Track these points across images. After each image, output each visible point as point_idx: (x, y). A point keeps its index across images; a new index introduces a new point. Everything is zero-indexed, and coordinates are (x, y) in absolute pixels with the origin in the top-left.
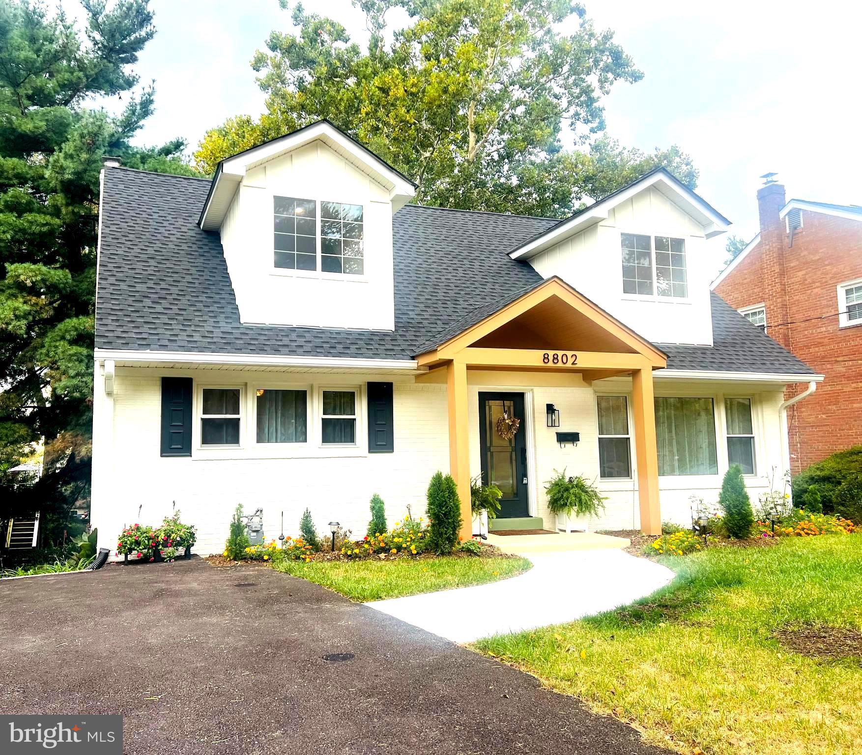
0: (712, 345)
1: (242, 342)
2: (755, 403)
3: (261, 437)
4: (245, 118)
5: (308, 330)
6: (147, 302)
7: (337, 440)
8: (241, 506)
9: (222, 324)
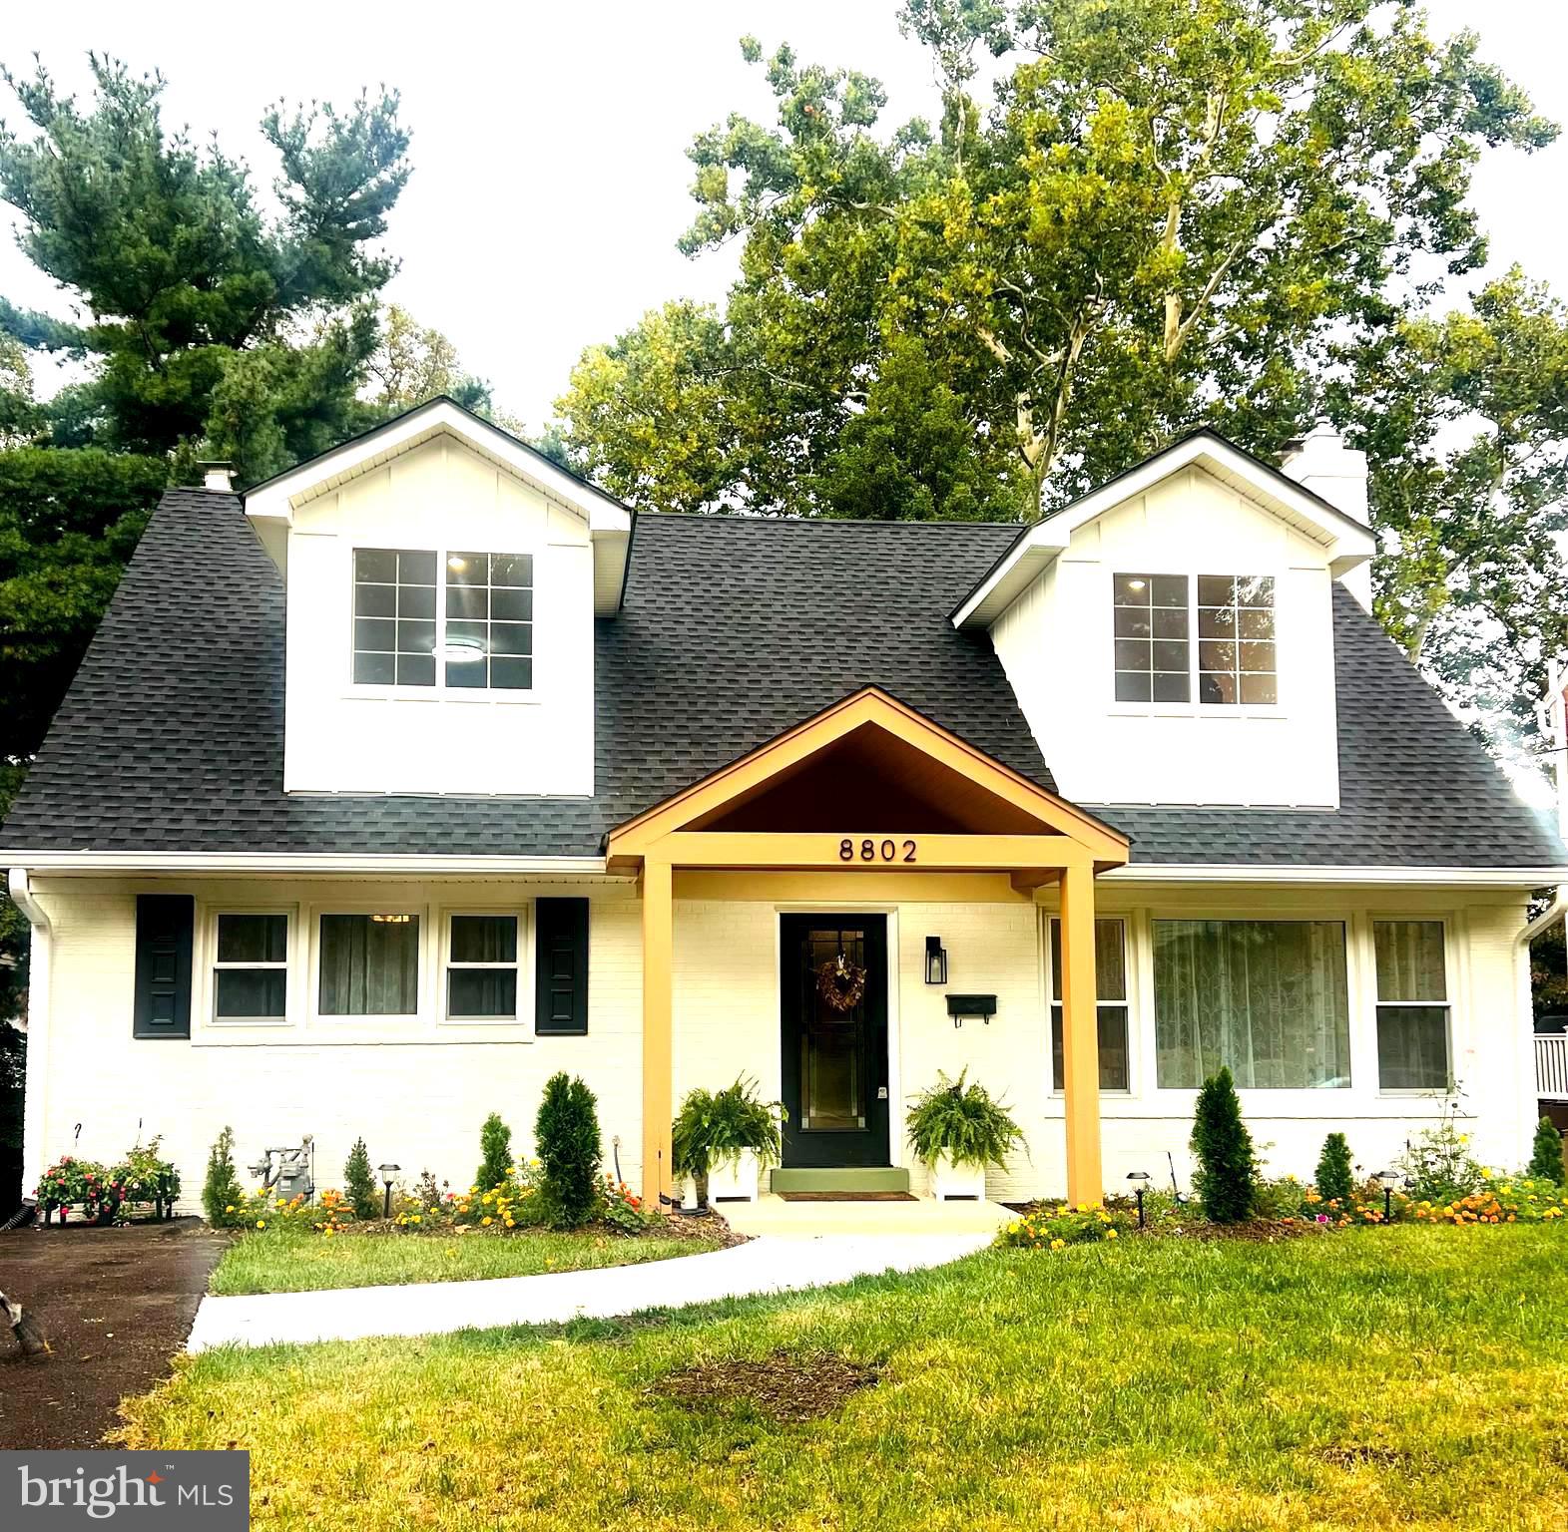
0: (1337, 806)
1: (268, 828)
2: (1454, 933)
3: (329, 1004)
4: (680, 306)
5: (410, 800)
6: (127, 758)
7: (485, 1009)
8: (228, 1130)
9: (249, 795)
